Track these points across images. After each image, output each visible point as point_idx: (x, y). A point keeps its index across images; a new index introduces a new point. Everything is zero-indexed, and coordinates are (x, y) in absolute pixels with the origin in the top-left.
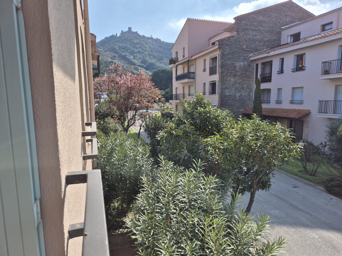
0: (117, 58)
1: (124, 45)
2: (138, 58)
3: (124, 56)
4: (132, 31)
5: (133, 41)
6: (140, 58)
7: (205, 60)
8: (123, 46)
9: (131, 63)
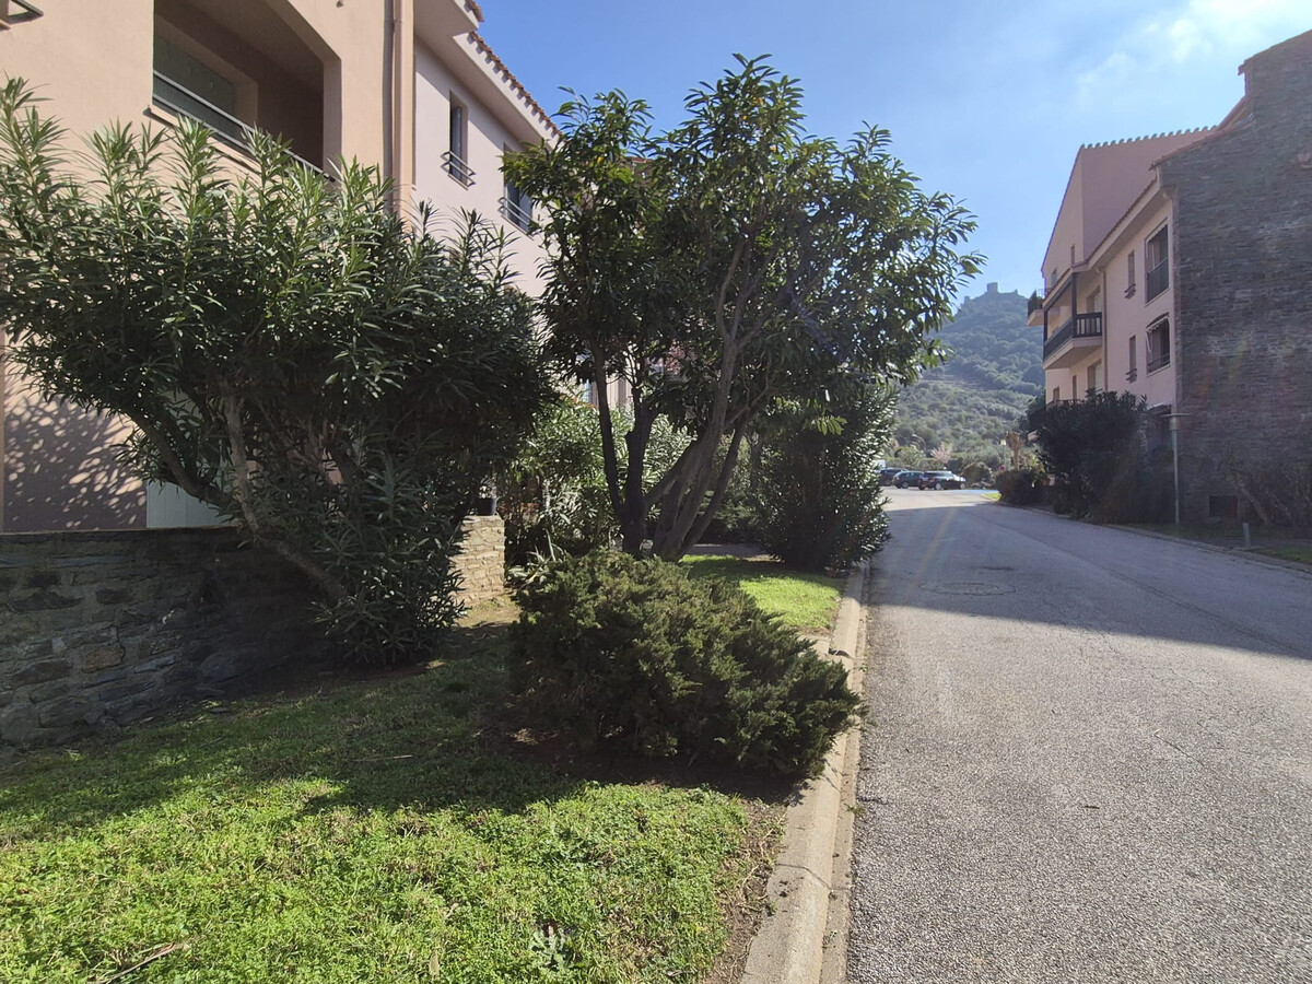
0: (946, 373)
1: (971, 334)
2: (1014, 367)
3: (966, 365)
4: (999, 294)
5: (1002, 319)
6: (1023, 367)
7: (1132, 255)
8: (966, 338)
9: (989, 383)
